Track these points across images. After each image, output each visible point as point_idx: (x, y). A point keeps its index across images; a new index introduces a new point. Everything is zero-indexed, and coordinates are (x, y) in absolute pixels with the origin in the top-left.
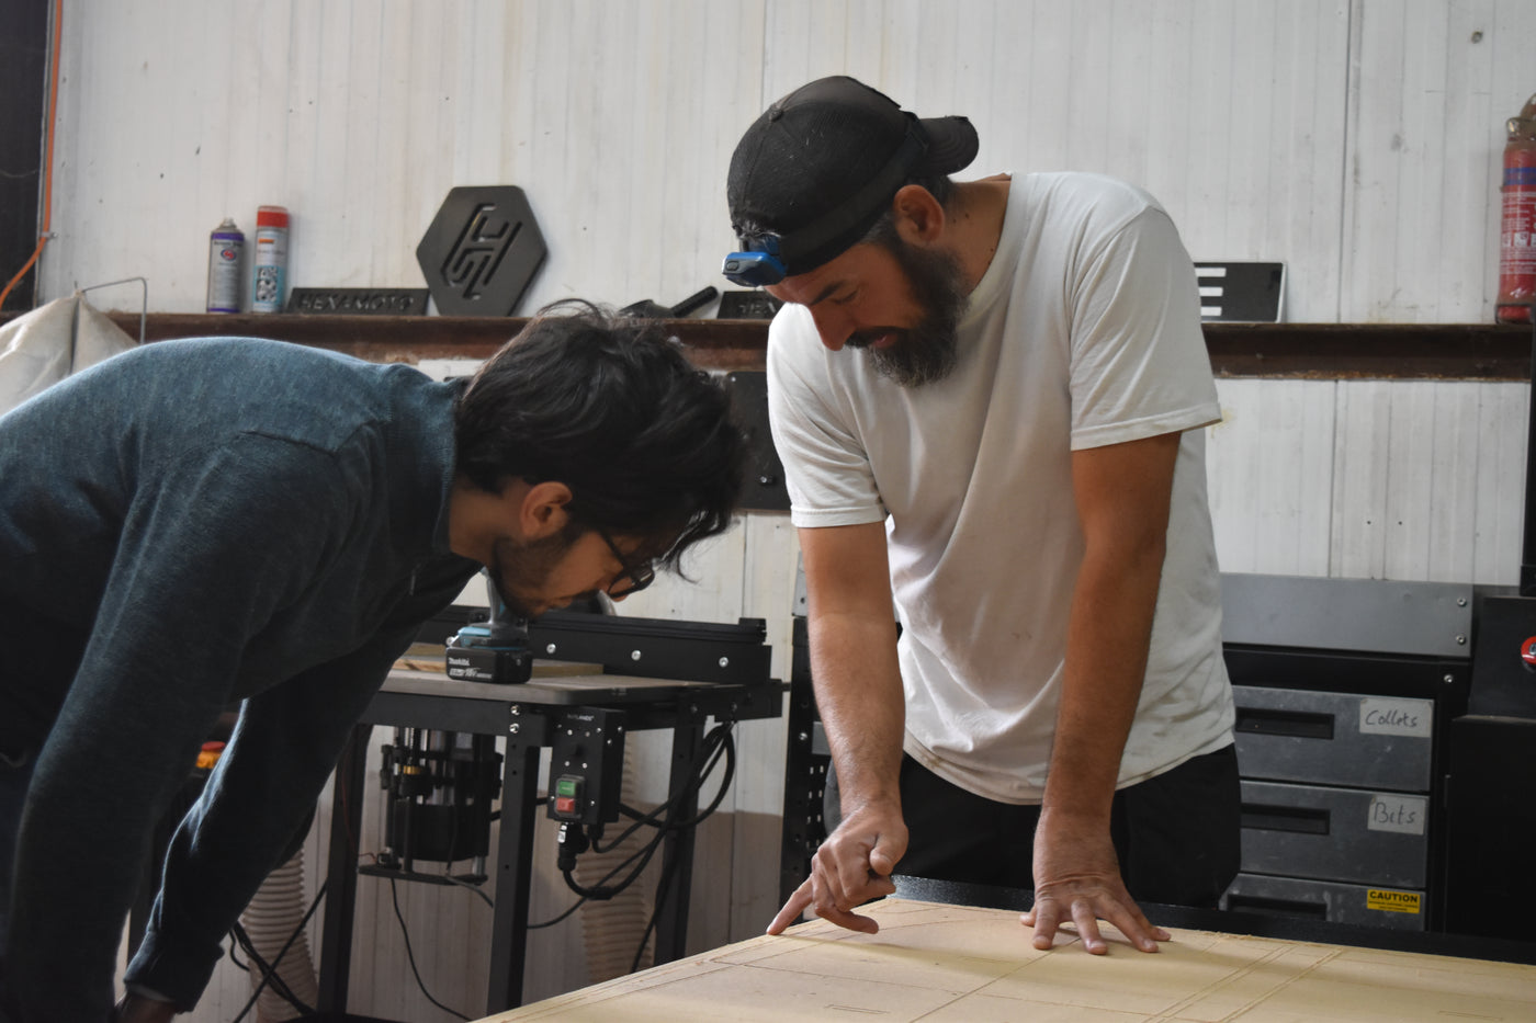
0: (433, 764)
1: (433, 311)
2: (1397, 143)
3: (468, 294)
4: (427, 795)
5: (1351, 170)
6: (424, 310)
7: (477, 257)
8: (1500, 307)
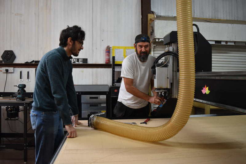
0: (12, 109)
1: (3, 63)
2: (96, 49)
3: (7, 61)
4: (12, 112)
5: (93, 51)
6: (2, 62)
7: (8, 57)
8: (106, 62)
